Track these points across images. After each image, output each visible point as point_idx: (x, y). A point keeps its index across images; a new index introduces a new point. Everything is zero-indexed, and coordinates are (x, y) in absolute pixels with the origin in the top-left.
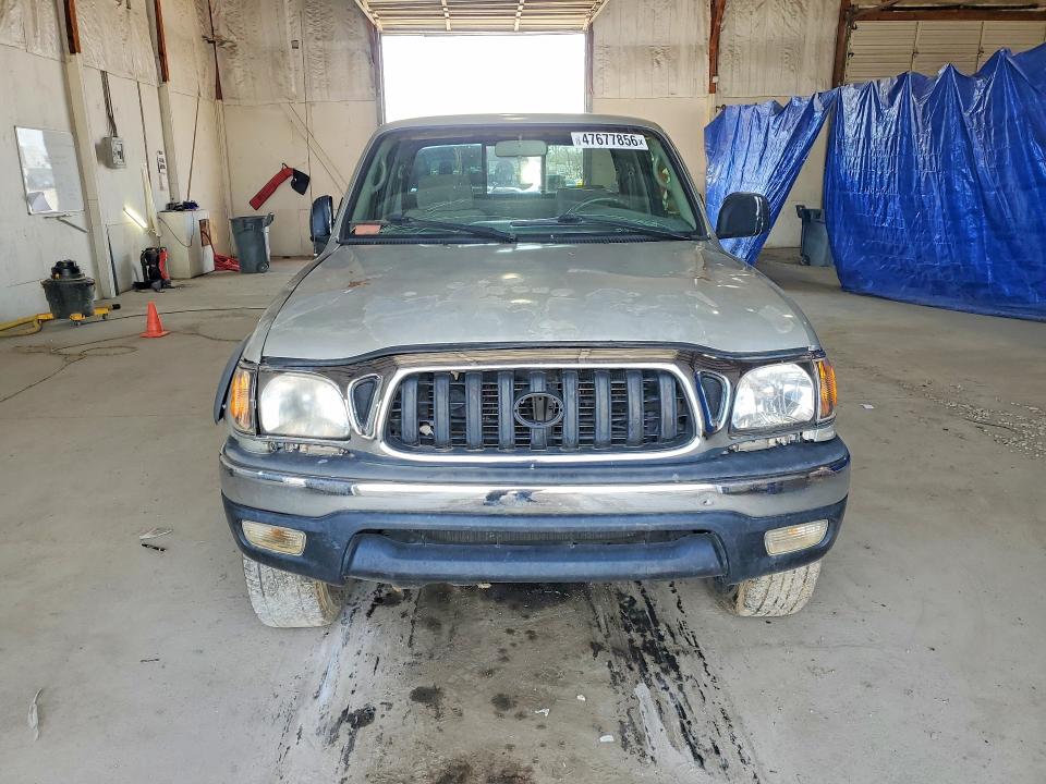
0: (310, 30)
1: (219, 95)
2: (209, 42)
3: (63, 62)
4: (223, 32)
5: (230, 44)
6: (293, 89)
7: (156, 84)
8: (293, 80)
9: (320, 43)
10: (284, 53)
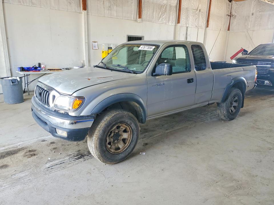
0: (258, 9)
1: (229, 30)
2: (229, 16)
3: (175, 26)
4: (233, 13)
5: (235, 16)
6: (249, 27)
7: (204, 28)
8: (250, 24)
9: (260, 13)
10: (249, 17)
